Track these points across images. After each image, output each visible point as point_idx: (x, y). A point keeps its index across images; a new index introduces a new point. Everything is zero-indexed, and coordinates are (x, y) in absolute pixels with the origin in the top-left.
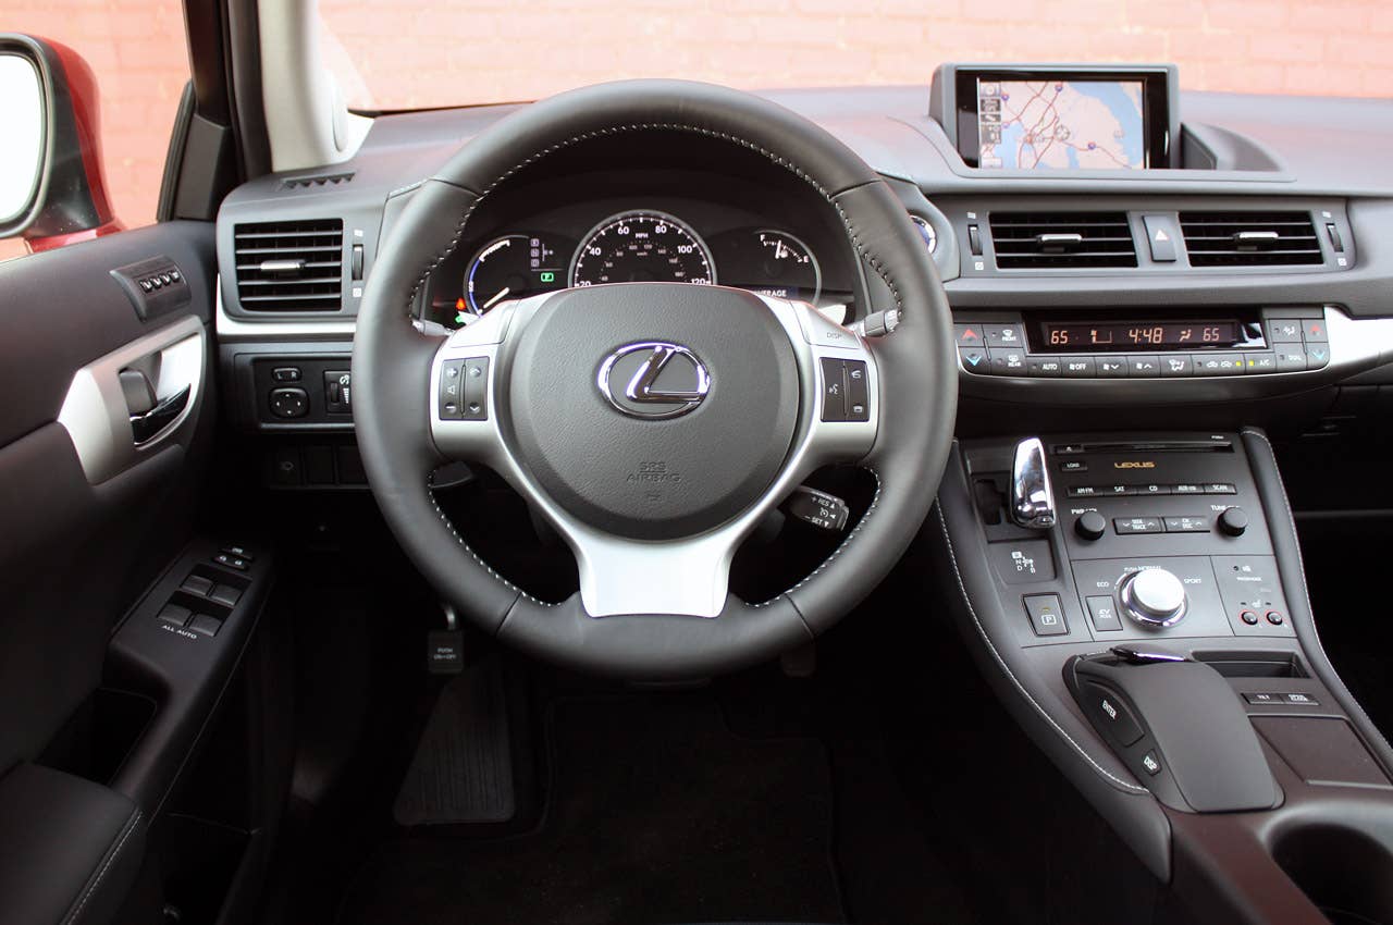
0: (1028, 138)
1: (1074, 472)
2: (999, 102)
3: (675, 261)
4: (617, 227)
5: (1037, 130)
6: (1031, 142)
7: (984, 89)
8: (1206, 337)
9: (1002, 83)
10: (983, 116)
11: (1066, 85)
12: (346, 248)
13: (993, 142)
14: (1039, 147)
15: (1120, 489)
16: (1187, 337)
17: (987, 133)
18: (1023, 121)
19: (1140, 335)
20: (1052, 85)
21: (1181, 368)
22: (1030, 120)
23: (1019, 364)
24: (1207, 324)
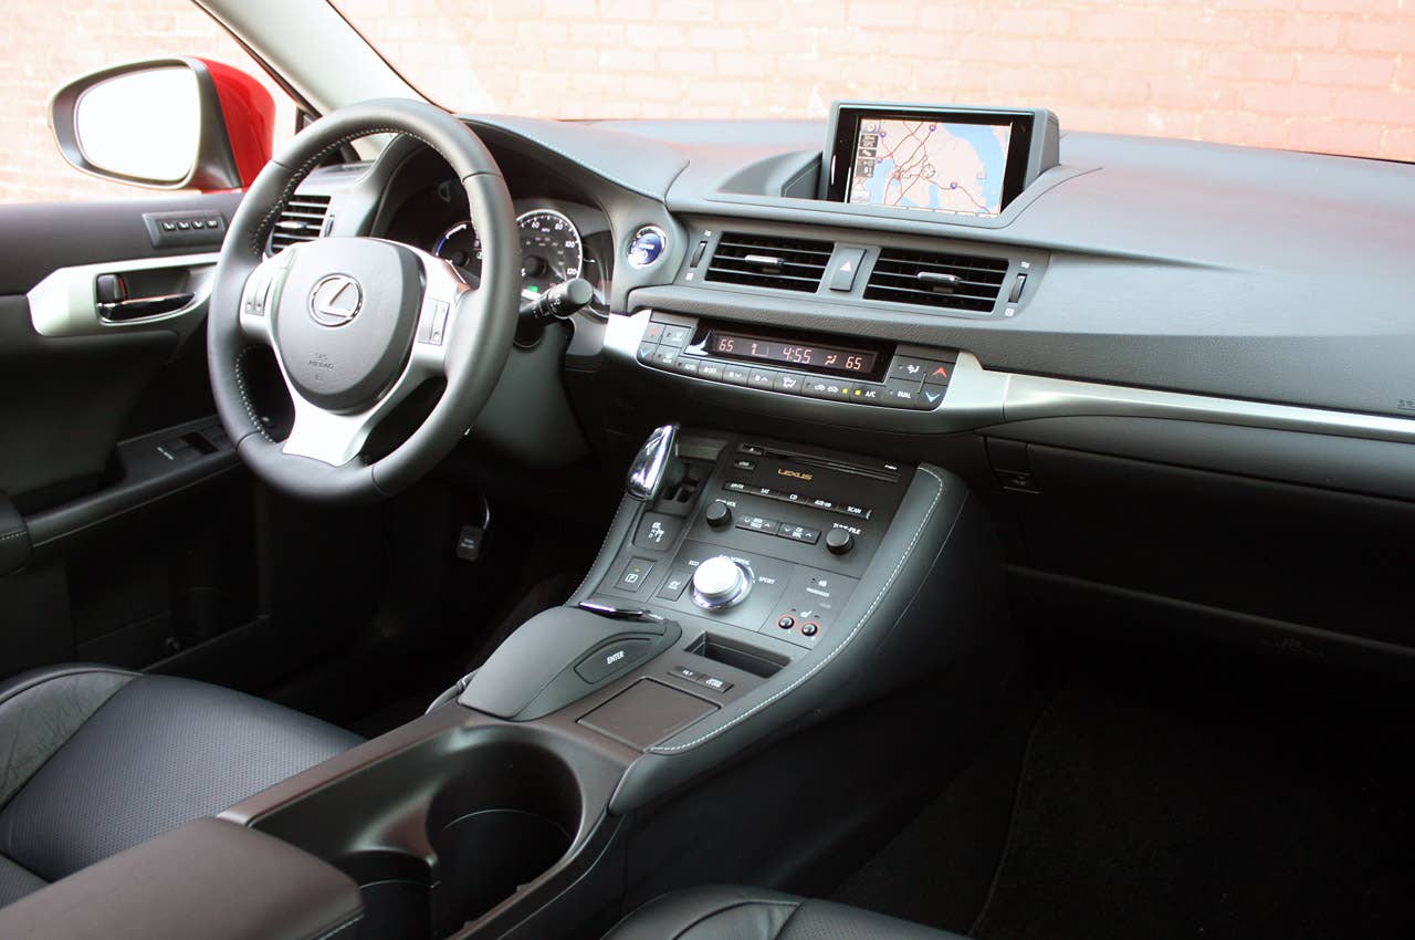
0: (897, 174)
1: (743, 470)
2: (877, 138)
3: (561, 253)
4: (532, 222)
5: (906, 167)
6: (899, 178)
7: (867, 125)
8: (849, 365)
9: (883, 121)
10: (861, 151)
11: (939, 125)
12: (326, 218)
13: (865, 175)
14: (905, 183)
15: (765, 491)
16: (832, 362)
17: (862, 167)
18: (896, 158)
19: (792, 354)
20: (927, 124)
21: (791, 386)
22: (900, 158)
23: (670, 361)
24: (851, 353)
